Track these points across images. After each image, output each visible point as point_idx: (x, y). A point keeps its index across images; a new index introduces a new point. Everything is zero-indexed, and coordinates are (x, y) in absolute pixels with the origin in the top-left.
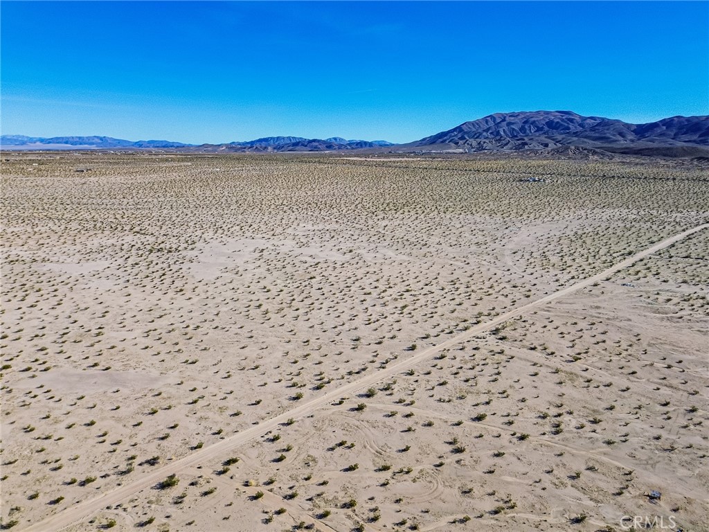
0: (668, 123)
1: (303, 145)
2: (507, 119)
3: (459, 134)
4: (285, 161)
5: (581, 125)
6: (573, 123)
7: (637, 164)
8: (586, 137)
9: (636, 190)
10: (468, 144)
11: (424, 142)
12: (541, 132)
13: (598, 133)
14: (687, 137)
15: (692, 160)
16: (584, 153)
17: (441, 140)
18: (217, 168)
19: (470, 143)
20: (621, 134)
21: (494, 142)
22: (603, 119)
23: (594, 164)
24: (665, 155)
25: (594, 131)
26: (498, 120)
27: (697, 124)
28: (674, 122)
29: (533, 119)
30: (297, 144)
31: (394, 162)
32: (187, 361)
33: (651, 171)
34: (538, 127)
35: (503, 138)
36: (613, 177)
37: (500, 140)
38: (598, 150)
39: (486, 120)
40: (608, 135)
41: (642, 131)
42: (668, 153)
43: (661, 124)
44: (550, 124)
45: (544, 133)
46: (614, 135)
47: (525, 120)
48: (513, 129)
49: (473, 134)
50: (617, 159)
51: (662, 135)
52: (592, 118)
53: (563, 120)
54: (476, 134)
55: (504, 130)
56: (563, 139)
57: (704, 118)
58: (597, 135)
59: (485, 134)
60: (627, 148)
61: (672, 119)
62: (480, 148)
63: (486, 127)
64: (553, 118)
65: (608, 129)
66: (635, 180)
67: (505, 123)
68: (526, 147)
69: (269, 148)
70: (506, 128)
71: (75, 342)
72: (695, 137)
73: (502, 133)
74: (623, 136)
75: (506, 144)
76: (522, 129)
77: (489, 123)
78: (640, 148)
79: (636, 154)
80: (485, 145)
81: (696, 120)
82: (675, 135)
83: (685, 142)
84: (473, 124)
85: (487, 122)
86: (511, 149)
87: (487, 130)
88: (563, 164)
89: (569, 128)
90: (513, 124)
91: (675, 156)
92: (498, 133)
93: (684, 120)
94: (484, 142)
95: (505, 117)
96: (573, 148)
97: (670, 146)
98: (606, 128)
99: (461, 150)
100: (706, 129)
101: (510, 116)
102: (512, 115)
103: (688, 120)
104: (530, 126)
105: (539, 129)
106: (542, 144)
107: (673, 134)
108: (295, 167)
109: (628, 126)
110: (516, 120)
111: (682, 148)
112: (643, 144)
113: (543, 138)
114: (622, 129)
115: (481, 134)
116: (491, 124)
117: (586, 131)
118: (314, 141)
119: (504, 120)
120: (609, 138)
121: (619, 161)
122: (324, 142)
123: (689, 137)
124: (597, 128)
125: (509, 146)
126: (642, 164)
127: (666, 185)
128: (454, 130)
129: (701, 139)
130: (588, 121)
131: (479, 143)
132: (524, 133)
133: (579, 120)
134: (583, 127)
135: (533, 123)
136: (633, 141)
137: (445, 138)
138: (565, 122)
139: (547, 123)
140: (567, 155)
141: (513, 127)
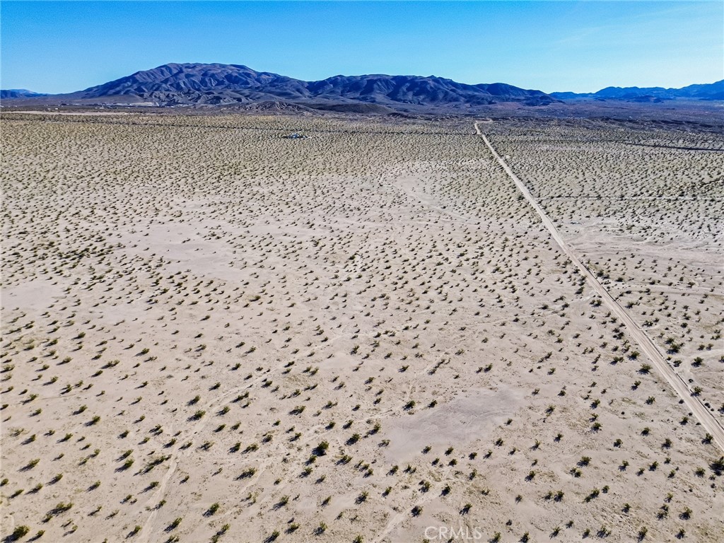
0: (334, 81)
2: (184, 70)
5: (258, 80)
6: (250, 77)
8: (270, 92)
10: (155, 97)
11: (90, 92)
12: (223, 86)
13: (279, 88)
14: (351, 95)
15: (389, 115)
17: (112, 91)
20: (298, 90)
22: (275, 75)
24: (354, 111)
25: (274, 86)
26: (175, 71)
27: (356, 83)
28: (338, 81)
29: (212, 72)
34: (218, 80)
35: (191, 92)
39: (160, 70)
40: (289, 91)
41: (315, 87)
43: (328, 82)
44: (229, 77)
45: (227, 87)
46: (293, 91)
47: (203, 72)
48: (194, 82)
49: (151, 85)
51: (332, 92)
52: (265, 73)
53: (240, 74)
54: (154, 86)
55: (184, 82)
56: (251, 94)
57: (359, 79)
58: (278, 91)
59: (164, 85)
61: (335, 78)
62: (172, 102)
63: (163, 78)
64: (231, 71)
65: (286, 86)
67: (182, 75)
68: (221, 101)
70: (186, 80)
72: (357, 95)
73: (183, 86)
74: (301, 93)
75: (199, 97)
76: (203, 82)
77: (165, 74)
80: (175, 97)
81: (354, 80)
82: (342, 93)
83: (351, 99)
84: (147, 74)
85: (162, 72)
86: (206, 103)
87: (166, 81)
89: (248, 84)
90: (193, 76)
92: (178, 85)
94: (173, 95)
95: (181, 69)
98: (284, 84)
99: (151, 104)
100: (364, 88)
101: (186, 67)
102: (188, 66)
103: (349, 79)
104: (210, 80)
105: (220, 83)
106: (234, 99)
107: (340, 91)
109: (301, 83)
110: (195, 72)
112: (318, 100)
113: (229, 91)
114: (299, 86)
115: (160, 86)
116: (168, 75)
117: (266, 86)
119: (181, 71)
120: (290, 94)
123: (353, 94)
124: (276, 83)
128: (126, 79)
129: (362, 96)
130: (264, 77)
131: (168, 96)
132: (206, 86)
133: (255, 75)
134: (260, 82)
135: (213, 76)
136: (310, 97)
137: (118, 89)
138: (242, 76)
139: (225, 76)
140: (277, 110)
141: (192, 79)
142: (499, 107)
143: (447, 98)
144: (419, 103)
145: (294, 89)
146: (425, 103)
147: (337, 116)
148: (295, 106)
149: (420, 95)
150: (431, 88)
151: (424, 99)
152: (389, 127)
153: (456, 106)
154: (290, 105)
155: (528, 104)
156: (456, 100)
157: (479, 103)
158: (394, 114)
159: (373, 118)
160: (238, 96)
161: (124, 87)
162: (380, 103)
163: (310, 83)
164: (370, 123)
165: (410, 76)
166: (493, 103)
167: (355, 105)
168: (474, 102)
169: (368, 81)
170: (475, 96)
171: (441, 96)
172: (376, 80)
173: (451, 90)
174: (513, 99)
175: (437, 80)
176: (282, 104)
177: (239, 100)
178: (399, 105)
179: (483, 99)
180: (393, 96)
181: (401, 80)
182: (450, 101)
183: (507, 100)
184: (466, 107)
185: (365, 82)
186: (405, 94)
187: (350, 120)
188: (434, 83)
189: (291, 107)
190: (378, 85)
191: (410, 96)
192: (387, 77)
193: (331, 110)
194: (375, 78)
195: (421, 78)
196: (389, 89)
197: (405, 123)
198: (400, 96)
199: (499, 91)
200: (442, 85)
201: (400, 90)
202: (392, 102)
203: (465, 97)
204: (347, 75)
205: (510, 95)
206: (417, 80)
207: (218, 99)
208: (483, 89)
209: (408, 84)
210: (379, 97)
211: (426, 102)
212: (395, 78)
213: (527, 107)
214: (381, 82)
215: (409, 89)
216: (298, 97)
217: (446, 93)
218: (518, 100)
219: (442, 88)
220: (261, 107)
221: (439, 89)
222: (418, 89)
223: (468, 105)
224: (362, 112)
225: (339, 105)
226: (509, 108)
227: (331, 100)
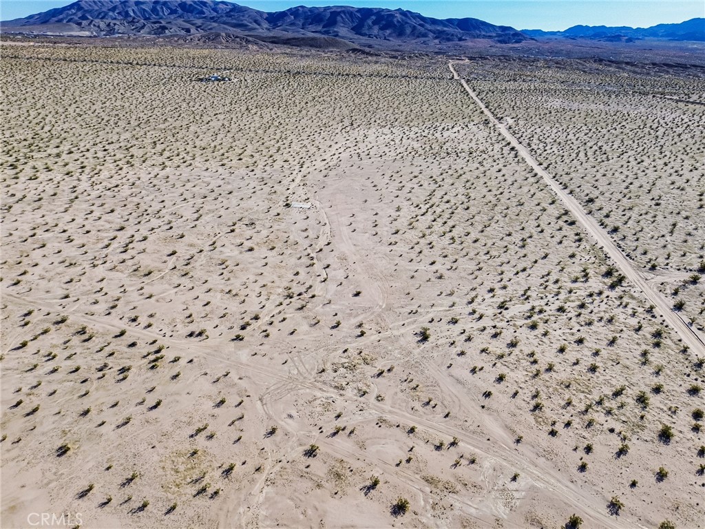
0: (295, 12)
3: (79, 13)
5: (215, 10)
6: (206, 6)
8: (225, 23)
10: (94, 25)
11: (32, 20)
12: (176, 15)
13: (235, 19)
14: (312, 28)
17: (55, 19)
20: (256, 21)
21: (126, 24)
22: (233, 5)
25: (230, 16)
27: (319, 14)
28: (300, 12)
34: (170, 9)
35: (136, 20)
37: (132, 22)
38: (250, 39)
40: (245, 22)
41: (275, 19)
43: (289, 13)
44: (183, 6)
45: (180, 17)
46: (251, 23)
48: (144, 10)
49: (96, 13)
50: (277, 49)
51: (292, 24)
53: (195, 3)
54: (100, 14)
55: (133, 10)
56: (202, 24)
57: (322, 10)
58: (234, 21)
59: (111, 13)
60: (273, 37)
61: (297, 9)
62: (111, 30)
65: (243, 16)
67: (132, 3)
68: (167, 31)
70: (135, 8)
72: (320, 28)
73: (132, 14)
74: (259, 25)
75: (143, 27)
76: (154, 10)
80: (116, 27)
81: (316, 11)
82: (303, 25)
83: (313, 32)
86: (149, 33)
87: (113, 10)
89: (204, 13)
90: (143, 3)
92: (127, 15)
94: (115, 24)
96: (224, 34)
97: (303, 36)
98: (241, 14)
99: (87, 33)
100: (327, 20)
103: (312, 10)
104: (162, 8)
105: (173, 12)
106: (183, 29)
107: (301, 24)
109: (260, 13)
112: (277, 33)
113: (180, 21)
114: (257, 17)
115: (106, 14)
116: (116, 2)
117: (222, 16)
120: (247, 25)
123: (315, 27)
124: (232, 13)
125: (146, 29)
128: (72, 6)
129: (325, 29)
130: (221, 6)
131: (109, 25)
132: (158, 15)
133: (212, 5)
134: (217, 12)
135: (165, 3)
136: (269, 30)
137: (61, 17)
138: (197, 4)
139: (179, 5)
140: (221, 43)
141: (143, 7)
142: (470, 44)
143: (415, 34)
144: (385, 39)
145: (251, 21)
146: (391, 39)
147: (288, 51)
148: (243, 38)
149: (387, 29)
150: (398, 22)
151: (390, 34)
152: (346, 66)
153: (424, 42)
154: (237, 37)
155: (500, 42)
156: (425, 35)
157: (449, 40)
158: (354, 50)
159: (329, 54)
160: (188, 26)
161: (68, 15)
162: (343, 38)
163: (269, 14)
164: (324, 61)
165: (376, 9)
166: (464, 40)
167: (313, 39)
168: (443, 39)
169: (331, 12)
170: (444, 31)
171: (408, 31)
172: (340, 12)
173: (420, 25)
174: (484, 35)
175: (405, 14)
176: (228, 36)
177: (188, 31)
178: (364, 40)
179: (453, 35)
180: (357, 30)
181: (366, 13)
182: (418, 37)
183: (478, 36)
184: (434, 44)
185: (328, 15)
186: (370, 28)
187: (302, 56)
188: (401, 16)
189: (238, 39)
190: (342, 17)
191: (375, 30)
192: (351, 9)
193: (285, 44)
194: (339, 10)
195: (389, 11)
196: (353, 22)
197: (366, 62)
198: (365, 30)
199: (469, 26)
200: (410, 19)
201: (366, 24)
202: (356, 37)
203: (434, 33)
204: (309, 5)
205: (480, 31)
206: (383, 13)
207: (164, 28)
208: (453, 24)
209: (374, 17)
210: (343, 31)
211: (393, 37)
212: (360, 10)
213: (499, 45)
214: (345, 15)
215: (374, 23)
216: (255, 29)
217: (414, 28)
218: (490, 37)
219: (409, 21)
220: (203, 39)
221: (407, 23)
222: (384, 22)
223: (437, 41)
224: (320, 47)
225: (294, 39)
226: (480, 45)
227: (290, 33)
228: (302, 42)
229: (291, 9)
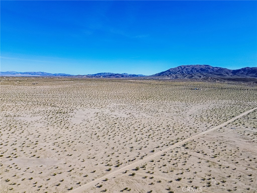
0: (244, 70)
1: (113, 76)
2: (186, 67)
3: (169, 73)
4: (107, 81)
5: (212, 70)
6: (209, 69)
7: (234, 84)
8: (215, 74)
9: (234, 93)
10: (172, 76)
11: (156, 75)
12: (198, 72)
14: (251, 75)
15: (254, 83)
16: (214, 80)
17: (162, 74)
18: (82, 83)
19: (173, 76)
20: (227, 73)
22: (220, 68)
23: (218, 84)
24: (243, 81)
25: (217, 72)
26: (183, 68)
28: (246, 69)
29: (195, 68)
30: (111, 75)
31: (146, 82)
32: (68, 155)
33: (239, 87)
34: (197, 70)
35: (184, 74)
36: (225, 88)
37: (183, 75)
38: (219, 79)
39: (178, 68)
41: (235, 72)
42: (245, 80)
43: (241, 70)
44: (202, 69)
46: (225, 74)
47: (192, 68)
49: (174, 73)
50: (226, 82)
51: (242, 74)
52: (216, 67)
53: (206, 68)
54: (175, 73)
55: (185, 71)
56: (206, 74)
58: (218, 73)
59: (178, 72)
60: (230, 78)
61: (245, 68)
62: (177, 77)
63: (178, 70)
64: (202, 67)
65: (222, 72)
66: (233, 90)
67: (185, 69)
68: (193, 77)
69: (101, 76)
70: (186, 71)
71: (27, 147)
72: (254, 75)
73: (184, 72)
74: (228, 74)
76: (192, 71)
77: (179, 69)
78: (234, 78)
79: (233, 80)
80: (178, 76)
81: (254, 69)
82: (247, 74)
84: (174, 69)
85: (179, 68)
86: (188, 78)
87: (179, 71)
88: (207, 83)
89: (208, 71)
90: (188, 69)
91: (247, 81)
92: (183, 72)
93: (249, 68)
94: (178, 75)
95: (185, 67)
96: (210, 78)
97: (246, 78)
98: (222, 71)
99: (170, 78)
101: (187, 66)
102: (188, 66)
103: (251, 68)
105: (198, 71)
106: (199, 76)
107: (246, 73)
108: (110, 83)
109: (230, 70)
110: (189, 68)
111: (250, 78)
112: (235, 77)
113: (199, 74)
114: (227, 72)
115: (176, 72)
116: (180, 69)
117: (214, 72)
118: (117, 74)
119: (185, 68)
120: (223, 75)
121: (227, 83)
122: (121, 75)
124: (218, 71)
125: (187, 77)
126: (236, 84)
127: (245, 92)
128: (167, 71)
130: (215, 69)
132: (192, 72)
133: (212, 68)
134: (213, 71)
135: (195, 69)
136: (232, 76)
137: (164, 74)
138: (207, 69)
139: (200, 69)
141: (188, 70)
161: (166, 73)
163: (234, 71)
204: (251, 67)
227: (240, 77)
228: (240, 80)
229: (243, 68)
